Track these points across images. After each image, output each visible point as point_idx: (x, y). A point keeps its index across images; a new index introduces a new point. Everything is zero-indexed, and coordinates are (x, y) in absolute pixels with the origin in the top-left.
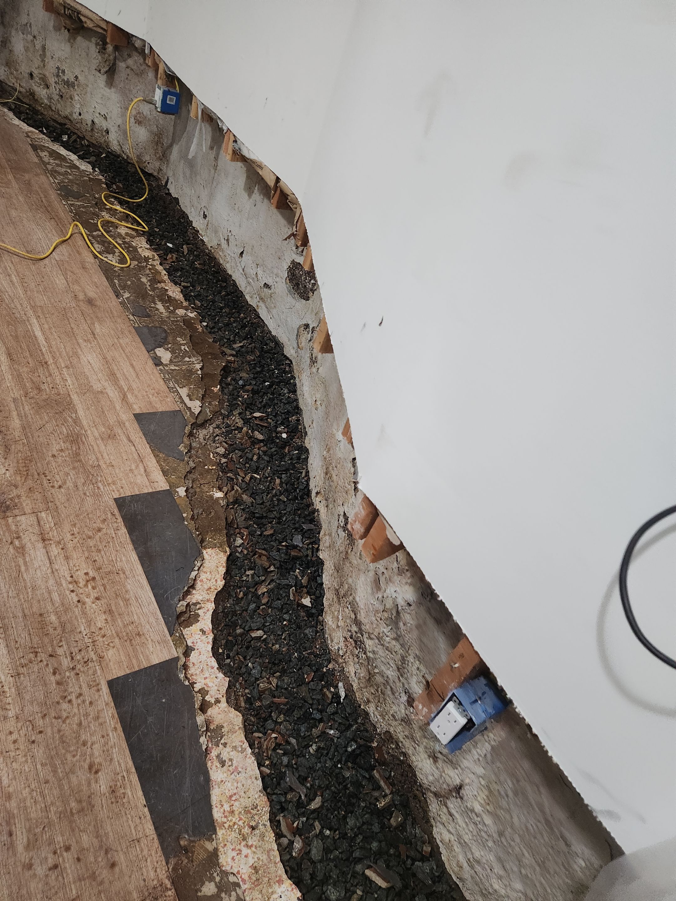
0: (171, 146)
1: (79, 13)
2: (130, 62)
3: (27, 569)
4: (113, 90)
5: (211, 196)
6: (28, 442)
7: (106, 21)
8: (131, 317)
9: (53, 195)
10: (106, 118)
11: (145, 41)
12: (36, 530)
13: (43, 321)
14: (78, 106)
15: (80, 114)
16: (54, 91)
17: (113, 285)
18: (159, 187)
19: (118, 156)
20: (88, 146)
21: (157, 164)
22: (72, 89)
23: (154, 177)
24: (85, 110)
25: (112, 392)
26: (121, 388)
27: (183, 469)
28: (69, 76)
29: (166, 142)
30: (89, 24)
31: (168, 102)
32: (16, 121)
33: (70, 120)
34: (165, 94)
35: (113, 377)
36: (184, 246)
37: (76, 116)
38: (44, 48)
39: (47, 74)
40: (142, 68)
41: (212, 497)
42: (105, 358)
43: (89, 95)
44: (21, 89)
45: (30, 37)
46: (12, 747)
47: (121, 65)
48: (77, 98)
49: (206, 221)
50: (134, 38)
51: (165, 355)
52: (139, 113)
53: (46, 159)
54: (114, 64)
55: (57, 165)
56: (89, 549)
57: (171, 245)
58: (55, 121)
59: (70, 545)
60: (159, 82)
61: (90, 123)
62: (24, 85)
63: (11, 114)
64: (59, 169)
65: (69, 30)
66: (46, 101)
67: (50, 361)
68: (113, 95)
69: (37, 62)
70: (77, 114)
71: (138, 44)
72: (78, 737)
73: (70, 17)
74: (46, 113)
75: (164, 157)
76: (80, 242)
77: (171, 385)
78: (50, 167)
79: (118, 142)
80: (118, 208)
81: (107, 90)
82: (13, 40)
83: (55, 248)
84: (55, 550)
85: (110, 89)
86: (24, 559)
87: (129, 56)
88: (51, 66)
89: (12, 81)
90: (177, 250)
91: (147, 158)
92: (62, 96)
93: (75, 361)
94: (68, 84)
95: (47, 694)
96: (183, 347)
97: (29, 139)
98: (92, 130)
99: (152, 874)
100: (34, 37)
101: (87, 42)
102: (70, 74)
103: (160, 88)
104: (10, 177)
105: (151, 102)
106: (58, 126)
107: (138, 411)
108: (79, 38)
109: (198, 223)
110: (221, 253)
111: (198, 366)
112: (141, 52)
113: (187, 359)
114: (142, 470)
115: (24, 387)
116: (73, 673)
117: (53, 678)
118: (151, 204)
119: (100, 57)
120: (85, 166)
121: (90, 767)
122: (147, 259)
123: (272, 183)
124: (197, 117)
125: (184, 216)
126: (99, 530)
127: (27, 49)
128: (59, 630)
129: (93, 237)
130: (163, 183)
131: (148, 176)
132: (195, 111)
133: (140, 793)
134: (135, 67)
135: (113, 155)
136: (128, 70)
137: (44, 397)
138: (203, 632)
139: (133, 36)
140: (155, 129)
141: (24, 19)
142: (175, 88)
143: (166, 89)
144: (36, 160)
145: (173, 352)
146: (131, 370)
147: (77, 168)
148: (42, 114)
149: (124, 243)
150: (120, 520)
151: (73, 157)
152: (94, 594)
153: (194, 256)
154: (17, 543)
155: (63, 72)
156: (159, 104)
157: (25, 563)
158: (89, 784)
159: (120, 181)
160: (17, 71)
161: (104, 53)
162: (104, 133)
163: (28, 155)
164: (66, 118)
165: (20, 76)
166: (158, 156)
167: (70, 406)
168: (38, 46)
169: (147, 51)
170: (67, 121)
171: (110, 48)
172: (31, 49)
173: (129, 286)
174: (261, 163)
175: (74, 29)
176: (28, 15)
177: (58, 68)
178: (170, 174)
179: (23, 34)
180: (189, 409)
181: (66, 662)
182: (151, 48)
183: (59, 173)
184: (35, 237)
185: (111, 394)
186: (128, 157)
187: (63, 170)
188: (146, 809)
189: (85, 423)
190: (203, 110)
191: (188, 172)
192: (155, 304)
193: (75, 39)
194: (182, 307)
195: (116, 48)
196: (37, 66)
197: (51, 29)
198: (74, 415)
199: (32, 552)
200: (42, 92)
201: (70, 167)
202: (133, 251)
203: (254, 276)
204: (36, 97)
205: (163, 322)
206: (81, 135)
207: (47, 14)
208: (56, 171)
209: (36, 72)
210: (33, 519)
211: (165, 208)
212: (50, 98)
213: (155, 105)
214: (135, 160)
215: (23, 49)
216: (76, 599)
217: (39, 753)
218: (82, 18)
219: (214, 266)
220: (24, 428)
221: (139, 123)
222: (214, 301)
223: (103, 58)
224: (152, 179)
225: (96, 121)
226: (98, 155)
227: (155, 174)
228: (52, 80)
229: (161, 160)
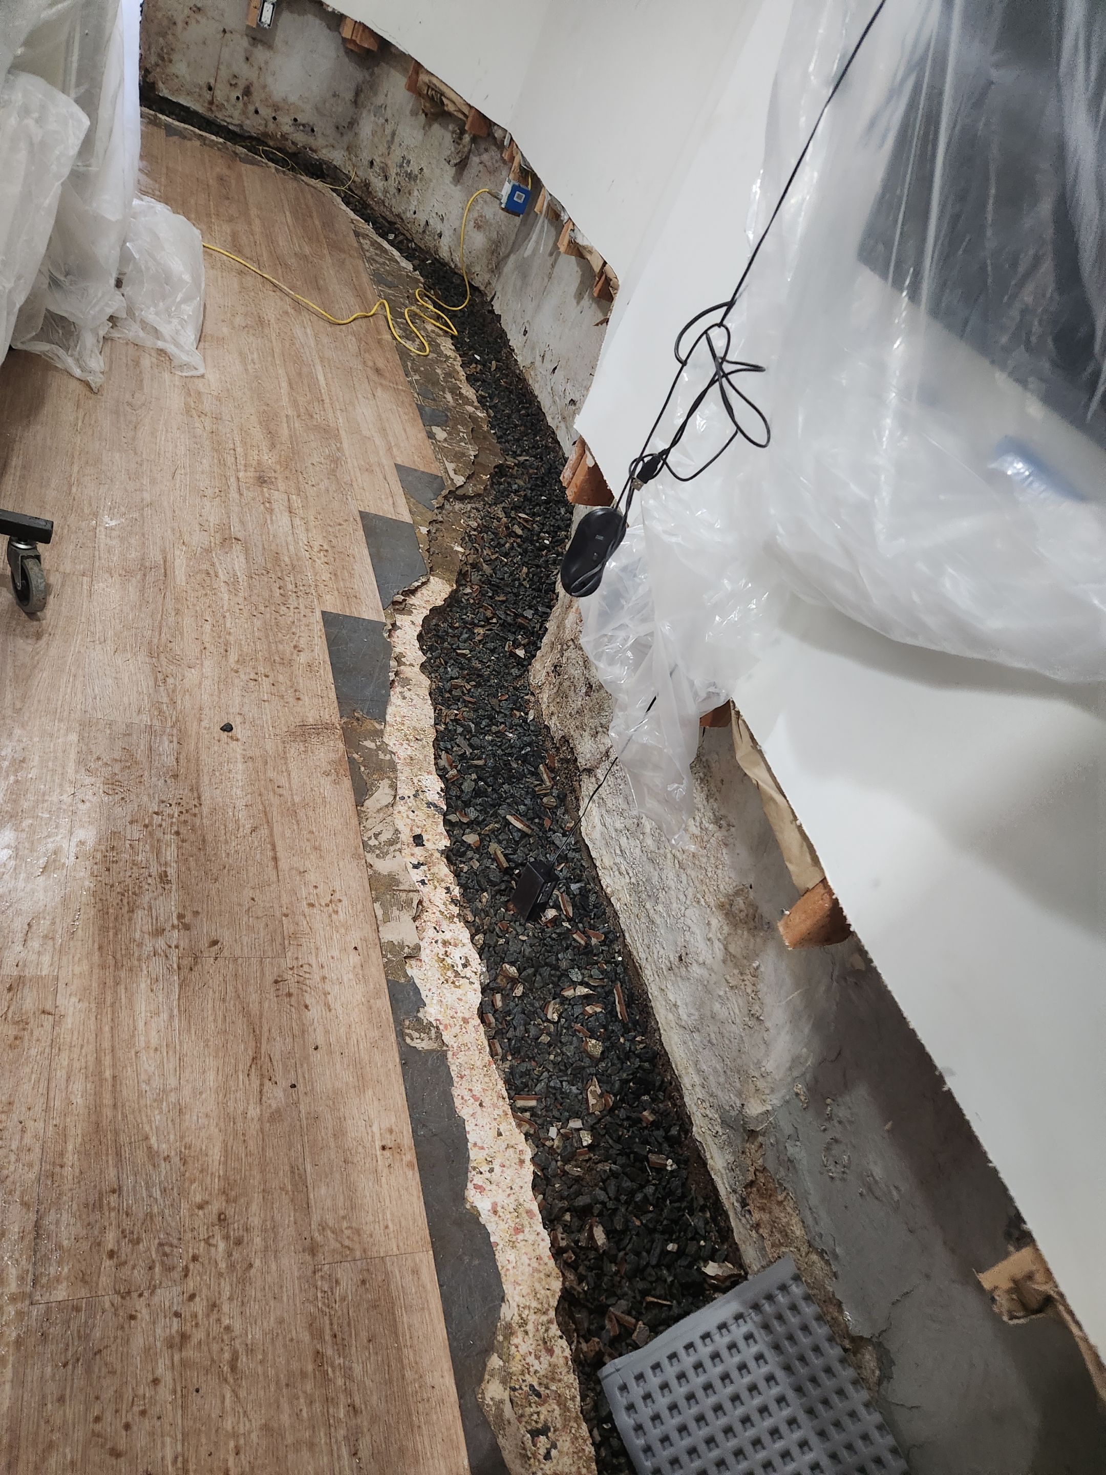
0: (508, 256)
1: (442, 94)
2: (485, 157)
3: (272, 523)
4: (459, 187)
5: (538, 307)
6: (293, 447)
7: (469, 105)
8: (416, 395)
9: (365, 278)
10: (442, 220)
11: (506, 131)
12: (286, 503)
13: (328, 370)
14: (415, 203)
15: (415, 213)
16: (392, 183)
17: (405, 366)
18: (484, 303)
19: (445, 264)
20: (414, 250)
21: (487, 277)
22: (413, 183)
23: (480, 291)
24: (421, 209)
25: (379, 441)
26: (389, 443)
27: (430, 516)
28: (414, 168)
29: (503, 251)
30: (451, 108)
31: (515, 199)
32: (344, 207)
33: (402, 219)
34: (514, 189)
35: (383, 431)
36: (493, 362)
37: (409, 214)
38: (393, 134)
39: (389, 163)
40: (497, 165)
41: (452, 548)
42: (379, 416)
43: (430, 191)
44: (357, 179)
45: (382, 120)
46: (238, 611)
47: (475, 160)
48: (416, 193)
49: (525, 338)
50: (496, 127)
51: (440, 434)
52: (481, 216)
53: (366, 247)
54: (467, 157)
55: (376, 254)
56: (328, 532)
57: (478, 358)
58: (385, 218)
59: (312, 524)
60: (511, 176)
61: (423, 223)
62: (360, 173)
63: (339, 200)
64: (377, 258)
65: (426, 115)
66: (380, 194)
67: (327, 401)
68: (457, 192)
69: (382, 149)
70: (412, 212)
71: (498, 134)
72: (290, 628)
73: (432, 99)
74: (376, 208)
75: (496, 269)
76: (382, 323)
77: (439, 456)
78: (368, 254)
79: (450, 247)
80: (431, 307)
81: (452, 187)
82: (362, 123)
83: (354, 319)
84: (297, 521)
85: (456, 186)
86: (271, 517)
87: (486, 150)
88: (397, 154)
89: (348, 169)
90: (484, 363)
91: (477, 269)
92: (399, 190)
93: (350, 408)
94: (410, 176)
95: (271, 596)
96: (461, 434)
97: (352, 226)
98: (424, 232)
99: (327, 717)
100: (387, 120)
101: (443, 131)
102: (416, 166)
103: (509, 182)
104: (326, 252)
105: (496, 197)
106: (386, 224)
107: (400, 463)
108: (436, 126)
109: (515, 339)
110: (532, 373)
111: (473, 453)
112: (500, 146)
113: (463, 444)
114: (391, 502)
115: (298, 411)
116: (294, 595)
117: (278, 590)
118: (469, 316)
119: (453, 149)
120: (407, 265)
121: (295, 647)
122: (447, 357)
123: (597, 269)
124: (541, 212)
125: (503, 334)
126: (340, 525)
127: (374, 133)
128: (290, 567)
129: (397, 322)
130: (489, 299)
131: (474, 289)
132: (541, 205)
133: (331, 676)
134: (489, 164)
135: (440, 262)
136: (481, 167)
137: (315, 423)
138: (413, 623)
139: (495, 124)
140: (494, 235)
141: (380, 100)
142: (527, 185)
143: (517, 184)
144: (356, 245)
145: (449, 434)
146: (403, 433)
147: (398, 262)
148: (372, 209)
149: (427, 336)
150: (360, 525)
151: (396, 253)
152: (324, 559)
153: (502, 373)
154: (268, 505)
155: (409, 162)
156: (504, 200)
157: (272, 520)
158: (292, 654)
159: (440, 289)
160: (356, 156)
161: (459, 144)
162: (436, 237)
163: (348, 239)
164: (398, 216)
165: (359, 164)
166: (490, 267)
167: (337, 437)
168: (388, 131)
169: (506, 142)
170: (398, 220)
171: (467, 138)
172: (379, 134)
173: (422, 372)
174: (592, 248)
175: (432, 114)
176: (386, 96)
177: (404, 158)
178: (499, 288)
179: (375, 116)
180: (453, 480)
181: (290, 587)
182: (511, 138)
183: (376, 262)
184: (337, 307)
185: (378, 442)
186: (456, 266)
187: (381, 260)
188: (333, 686)
189: (347, 453)
190: (549, 205)
191: (519, 283)
192: (444, 392)
193: (430, 126)
194: (472, 406)
195: (474, 140)
196: (380, 153)
197: (408, 113)
198: (338, 445)
199: (279, 515)
200: (378, 184)
201: (389, 260)
202: (435, 347)
203: (562, 394)
204: (370, 189)
205: (448, 409)
206: (410, 237)
207: (408, 94)
208: (373, 260)
209: (377, 160)
210: (285, 497)
211: (484, 326)
212: (386, 191)
213: (500, 200)
214: (463, 272)
215: (369, 133)
216: (308, 556)
217: (258, 623)
218: (444, 99)
219: (521, 389)
220: (291, 437)
221: (478, 227)
222: (509, 416)
223: (456, 149)
224: (477, 294)
225: (431, 222)
226: (424, 261)
227: (482, 288)
228: (393, 171)
229: (493, 272)
